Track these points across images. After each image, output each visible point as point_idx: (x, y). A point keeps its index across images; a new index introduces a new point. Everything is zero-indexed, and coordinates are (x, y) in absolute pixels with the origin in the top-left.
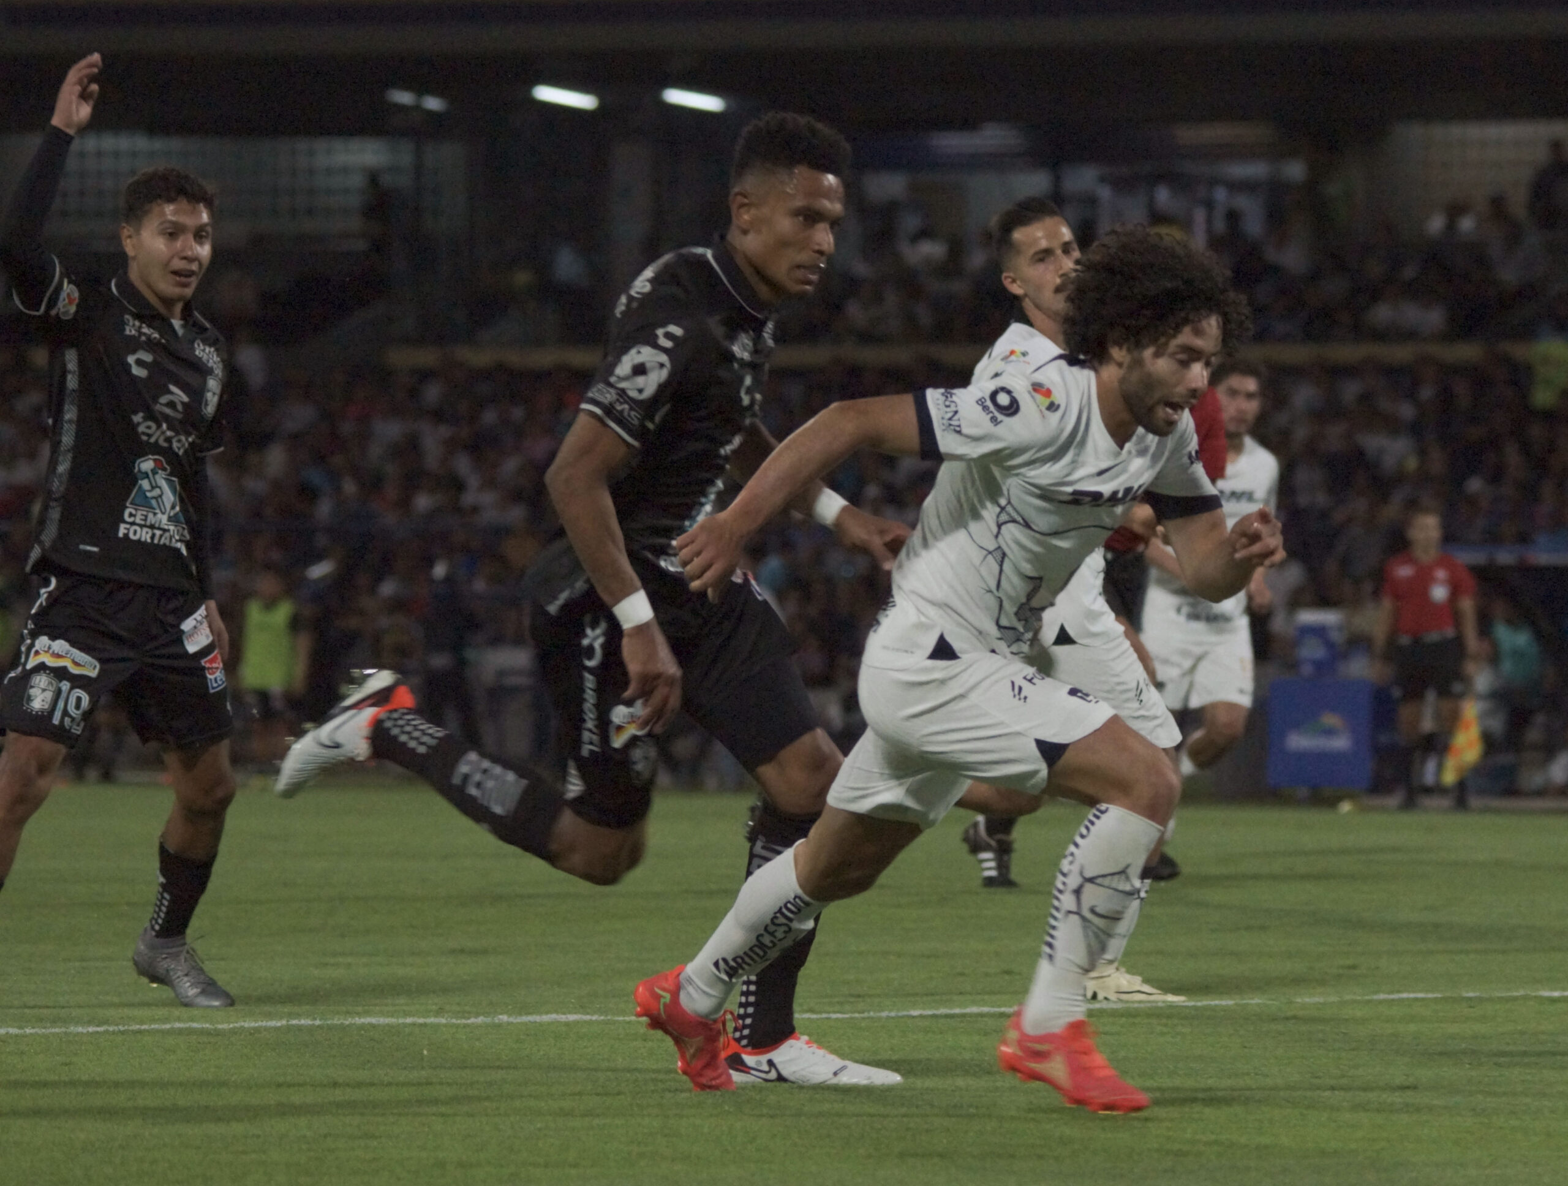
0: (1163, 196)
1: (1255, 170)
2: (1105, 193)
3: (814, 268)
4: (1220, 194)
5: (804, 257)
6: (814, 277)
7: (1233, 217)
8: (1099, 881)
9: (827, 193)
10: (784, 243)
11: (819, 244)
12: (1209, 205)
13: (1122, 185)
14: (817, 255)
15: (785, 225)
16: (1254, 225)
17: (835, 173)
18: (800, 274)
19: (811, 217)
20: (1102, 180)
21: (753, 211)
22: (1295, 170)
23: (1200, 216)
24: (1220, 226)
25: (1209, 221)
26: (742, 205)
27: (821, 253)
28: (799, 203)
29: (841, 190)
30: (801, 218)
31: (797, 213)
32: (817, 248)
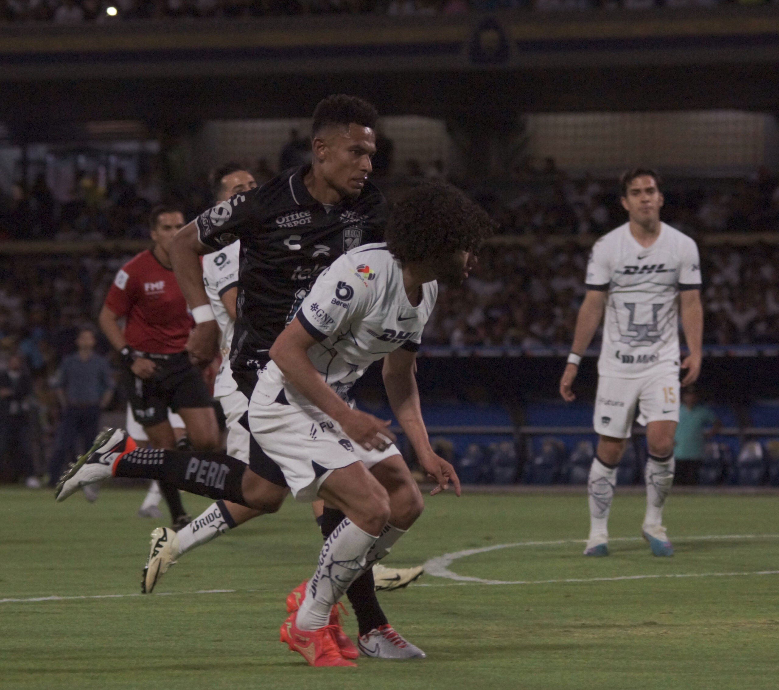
0: (82, 160)
1: (131, 146)
2: (50, 159)
3: (361, 179)
4: (113, 160)
5: (355, 174)
6: (362, 184)
7: (120, 172)
8: (341, 564)
9: (366, 137)
10: (344, 166)
11: (364, 166)
12: (107, 165)
13: (61, 155)
14: (363, 172)
15: (345, 156)
16: (131, 176)
17: (371, 127)
18: (354, 183)
19: (359, 151)
20: (51, 152)
21: (326, 149)
22: (153, 147)
23: (102, 171)
24: (113, 176)
25: (107, 174)
26: (320, 147)
27: (365, 171)
28: (352, 143)
29: (374, 136)
30: (353, 152)
31: (350, 149)
32: (363, 168)
